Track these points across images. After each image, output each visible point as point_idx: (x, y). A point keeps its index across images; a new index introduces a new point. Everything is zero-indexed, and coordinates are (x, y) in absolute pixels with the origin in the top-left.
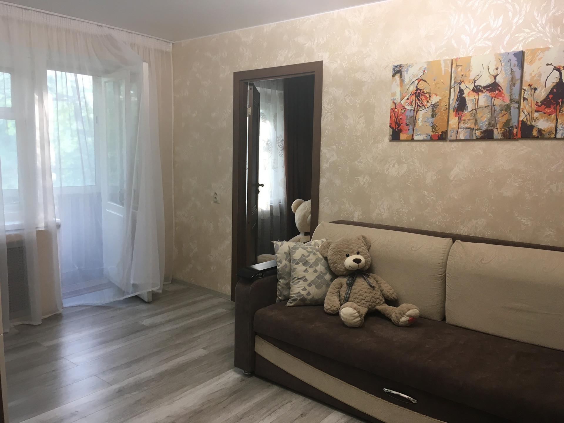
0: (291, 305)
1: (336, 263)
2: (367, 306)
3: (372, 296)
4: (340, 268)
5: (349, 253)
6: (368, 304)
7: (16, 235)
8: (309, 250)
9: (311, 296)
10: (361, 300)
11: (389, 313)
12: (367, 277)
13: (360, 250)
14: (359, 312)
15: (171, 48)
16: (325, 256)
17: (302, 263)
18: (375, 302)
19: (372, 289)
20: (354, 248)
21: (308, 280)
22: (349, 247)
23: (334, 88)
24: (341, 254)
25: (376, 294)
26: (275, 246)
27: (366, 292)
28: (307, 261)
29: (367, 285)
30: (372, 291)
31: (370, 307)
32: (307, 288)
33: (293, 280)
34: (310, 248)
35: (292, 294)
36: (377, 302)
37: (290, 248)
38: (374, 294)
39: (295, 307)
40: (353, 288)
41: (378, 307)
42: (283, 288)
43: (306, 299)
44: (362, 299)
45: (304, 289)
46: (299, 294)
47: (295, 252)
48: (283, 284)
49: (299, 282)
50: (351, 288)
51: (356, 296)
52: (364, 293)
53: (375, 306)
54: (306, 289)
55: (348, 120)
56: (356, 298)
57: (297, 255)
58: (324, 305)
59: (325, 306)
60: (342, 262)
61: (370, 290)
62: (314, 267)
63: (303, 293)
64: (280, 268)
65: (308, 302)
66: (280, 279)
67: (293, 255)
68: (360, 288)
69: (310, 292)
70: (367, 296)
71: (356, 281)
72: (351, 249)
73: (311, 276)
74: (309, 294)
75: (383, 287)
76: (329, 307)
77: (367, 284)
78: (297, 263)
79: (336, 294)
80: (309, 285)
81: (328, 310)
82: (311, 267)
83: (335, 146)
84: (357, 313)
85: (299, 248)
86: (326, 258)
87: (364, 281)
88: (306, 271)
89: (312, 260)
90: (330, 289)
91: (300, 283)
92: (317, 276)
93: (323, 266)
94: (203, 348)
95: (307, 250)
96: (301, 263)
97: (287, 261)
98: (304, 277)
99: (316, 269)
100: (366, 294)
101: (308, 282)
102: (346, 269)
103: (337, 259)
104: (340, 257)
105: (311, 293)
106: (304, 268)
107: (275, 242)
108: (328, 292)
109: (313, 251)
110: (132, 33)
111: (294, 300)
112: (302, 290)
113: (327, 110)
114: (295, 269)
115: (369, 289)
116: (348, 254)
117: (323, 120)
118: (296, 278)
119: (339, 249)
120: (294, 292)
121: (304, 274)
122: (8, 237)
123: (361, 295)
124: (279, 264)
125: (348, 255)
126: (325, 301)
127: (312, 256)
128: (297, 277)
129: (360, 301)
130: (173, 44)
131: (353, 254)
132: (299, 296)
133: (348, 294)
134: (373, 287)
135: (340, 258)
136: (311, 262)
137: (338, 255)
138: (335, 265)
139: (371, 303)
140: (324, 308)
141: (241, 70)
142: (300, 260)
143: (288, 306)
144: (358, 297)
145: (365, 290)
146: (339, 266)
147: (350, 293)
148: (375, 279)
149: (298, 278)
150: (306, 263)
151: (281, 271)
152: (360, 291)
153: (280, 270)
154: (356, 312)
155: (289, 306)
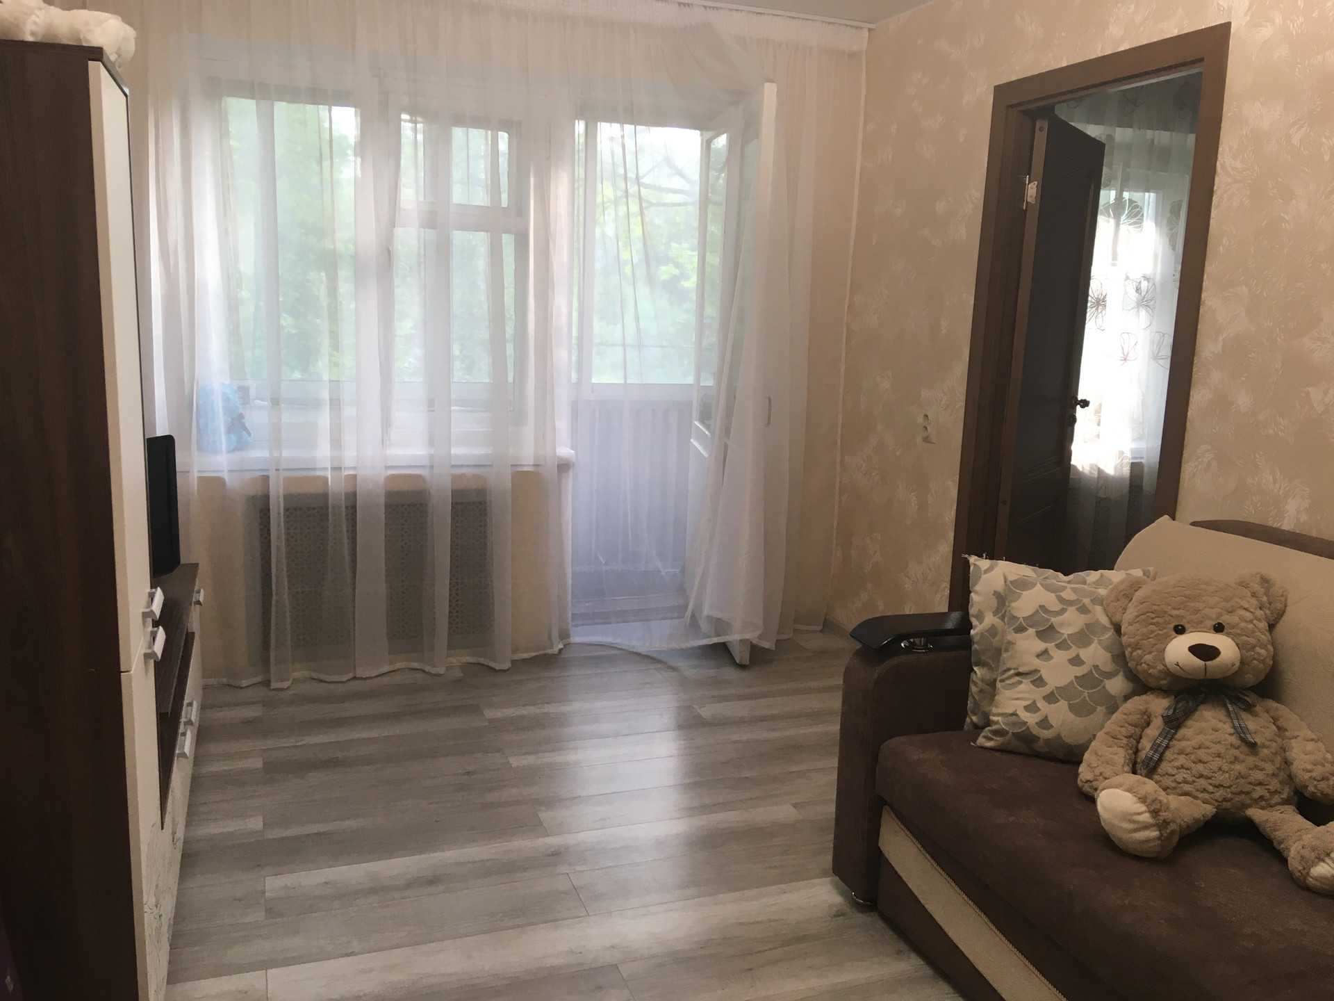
0: (989, 744)
1: (1140, 649)
2: (1216, 801)
3: (1240, 773)
4: (1148, 665)
5: (1187, 626)
6: (1220, 794)
7: (475, 476)
8: (1068, 594)
9: (1050, 731)
10: (1198, 778)
11: (1283, 840)
12: (1244, 710)
13: (1226, 619)
14: (1155, 813)
15: (866, 40)
16: (1117, 618)
17: (1034, 630)
18: (1247, 793)
19: (1245, 749)
20: (1207, 611)
21: (1046, 684)
22: (1191, 604)
23: (1258, 104)
24: (1157, 622)
25: (1256, 767)
26: (972, 568)
27: (1219, 755)
28: (1052, 627)
29: (1231, 734)
30: (1242, 757)
31: (1228, 805)
32: (1041, 704)
33: (1004, 677)
34: (1072, 589)
35: (994, 715)
36: (1255, 795)
37: (1008, 583)
38: (1250, 769)
39: (998, 754)
40: (1178, 736)
41: (1256, 814)
42: (981, 691)
43: (1035, 739)
44: (1201, 776)
45: (1032, 708)
46: (1013, 719)
47: (1020, 596)
48: (983, 680)
49: (1020, 682)
50: (1175, 734)
51: (1182, 760)
52: (1211, 758)
53: (1249, 806)
54: (1038, 710)
55: (1294, 202)
56: (1182, 767)
57: (1024, 605)
58: (1079, 766)
59: (1082, 768)
60: (1157, 646)
61: (1236, 752)
62: (1074, 647)
63: (1026, 716)
64: (976, 634)
65: (1040, 747)
66: (976, 666)
67: (1012, 601)
68: (1202, 738)
69: (1049, 719)
70: (1220, 769)
71: (1197, 714)
72: (1197, 611)
73: (1058, 672)
74: (1045, 723)
75: (1295, 750)
76: (1090, 777)
77: (1232, 731)
78: (1021, 629)
79: (1125, 741)
80: (1050, 698)
81: (1086, 785)
82: (1062, 646)
83: (1244, 287)
84: (1147, 815)
85: (1035, 584)
86: (1117, 628)
87: (1224, 718)
88: (1044, 654)
89: (1069, 625)
90: (1109, 725)
91: (1022, 687)
92: (1078, 675)
93: (1104, 649)
94: (795, 806)
95: (1062, 594)
96: (1031, 631)
97: (999, 618)
98: (1036, 671)
99: (1078, 656)
100: (1219, 762)
101: (1047, 690)
102: (1167, 673)
103: (1143, 634)
104: (1152, 632)
105: (1052, 720)
106: (1041, 646)
107: (973, 559)
108: (1104, 730)
109: (1077, 602)
110: (764, 14)
111: (998, 733)
112: (1027, 708)
113: (1232, 172)
114: (1010, 644)
115: (1237, 748)
116: (1181, 626)
117: (1218, 206)
118: (1012, 672)
119: (1156, 607)
120: (1000, 711)
121: (1037, 663)
122: (455, 478)
123: (1200, 761)
124: (974, 621)
125: (1180, 630)
126: (1086, 756)
127: (1071, 613)
128: (1014, 669)
129: (1194, 781)
130: (870, 30)
131: (1198, 626)
132: (1014, 724)
133: (1161, 750)
134: (1253, 747)
135: (1152, 635)
136: (1066, 631)
137: (1151, 624)
138: (1134, 654)
139: (1232, 793)
140: (1077, 775)
141: (1013, 78)
142: (1031, 621)
143: (979, 744)
144: (1188, 764)
145: (1220, 748)
146: (1148, 658)
147: (1167, 747)
148: (1275, 720)
149: (1016, 671)
150: (1046, 633)
151: (977, 643)
152: (1200, 748)
153: (976, 639)
154: (1145, 812)
155: (982, 748)
